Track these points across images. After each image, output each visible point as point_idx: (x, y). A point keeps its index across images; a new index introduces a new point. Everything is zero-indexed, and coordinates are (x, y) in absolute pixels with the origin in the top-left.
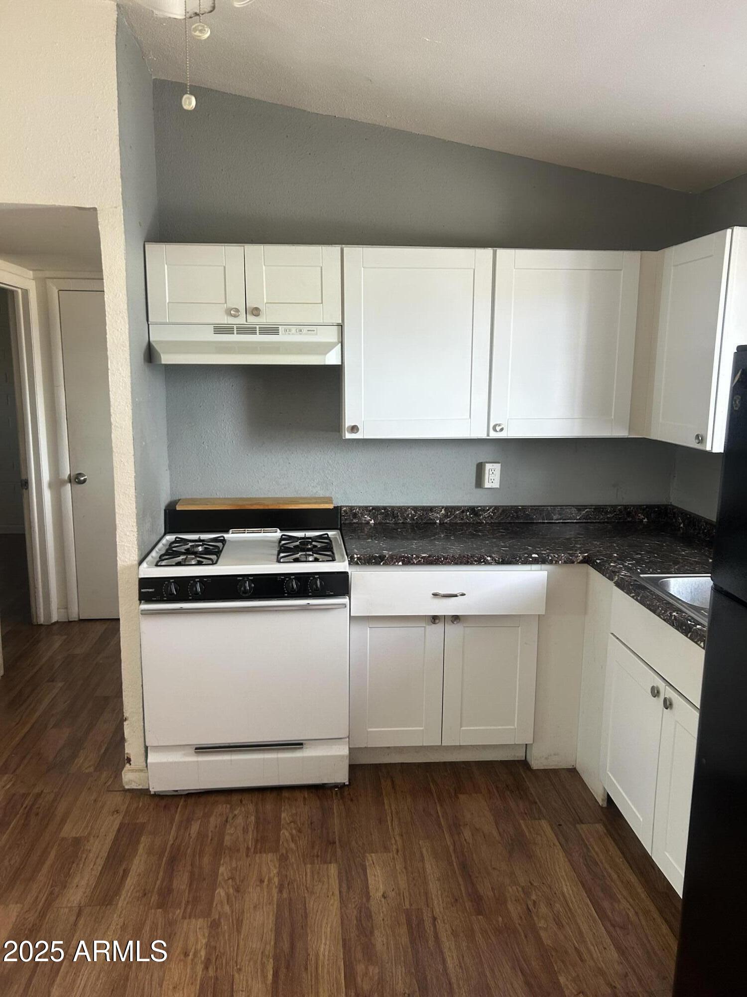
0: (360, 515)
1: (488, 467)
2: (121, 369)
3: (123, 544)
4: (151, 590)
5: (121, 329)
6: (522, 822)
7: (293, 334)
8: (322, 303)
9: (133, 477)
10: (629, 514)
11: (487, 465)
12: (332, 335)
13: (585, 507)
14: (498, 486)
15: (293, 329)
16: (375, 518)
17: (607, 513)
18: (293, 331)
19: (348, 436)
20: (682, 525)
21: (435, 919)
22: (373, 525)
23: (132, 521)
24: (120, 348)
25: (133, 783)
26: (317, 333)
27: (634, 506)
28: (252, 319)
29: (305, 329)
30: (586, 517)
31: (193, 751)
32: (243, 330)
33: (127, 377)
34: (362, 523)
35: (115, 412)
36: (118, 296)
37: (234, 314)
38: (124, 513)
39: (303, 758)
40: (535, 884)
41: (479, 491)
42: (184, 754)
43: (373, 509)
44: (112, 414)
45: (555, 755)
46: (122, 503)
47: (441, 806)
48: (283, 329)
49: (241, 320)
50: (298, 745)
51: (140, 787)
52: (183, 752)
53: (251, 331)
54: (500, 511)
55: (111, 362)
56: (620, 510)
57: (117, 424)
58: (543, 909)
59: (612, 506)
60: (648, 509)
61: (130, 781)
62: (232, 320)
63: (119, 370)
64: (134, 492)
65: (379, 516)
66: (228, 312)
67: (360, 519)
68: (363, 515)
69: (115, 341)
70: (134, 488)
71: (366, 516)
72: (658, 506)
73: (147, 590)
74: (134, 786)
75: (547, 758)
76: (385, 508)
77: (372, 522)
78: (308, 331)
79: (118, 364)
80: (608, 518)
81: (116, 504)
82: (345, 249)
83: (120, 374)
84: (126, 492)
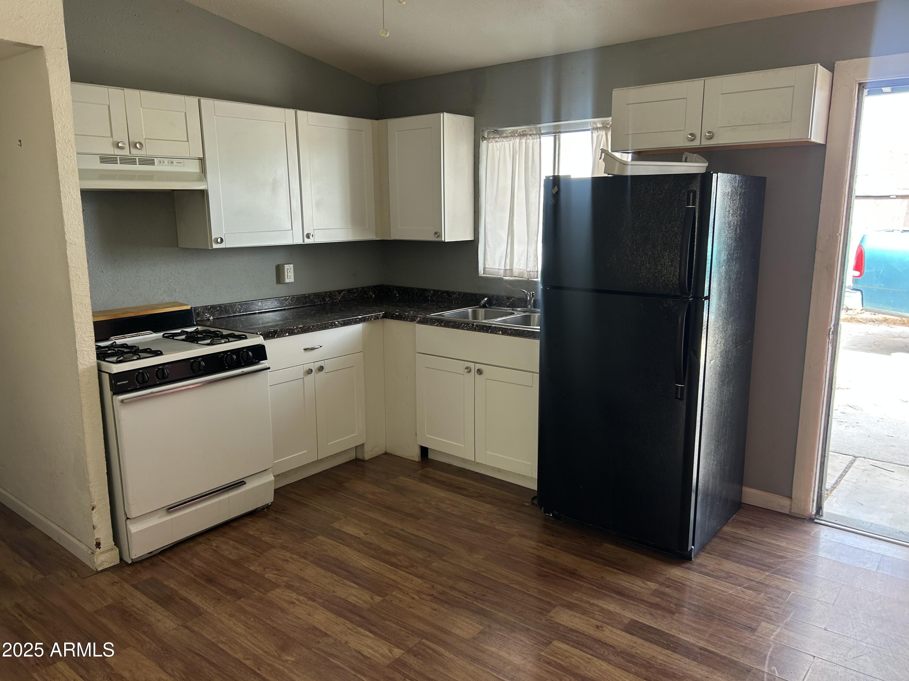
0: (202, 314)
1: (286, 266)
2: (72, 192)
3: (83, 349)
4: (125, 382)
5: (71, 156)
6: (390, 481)
7: (166, 165)
8: (188, 141)
9: (88, 288)
10: (365, 292)
11: (285, 266)
12: (194, 168)
13: (342, 291)
14: (293, 281)
15: (166, 161)
16: (212, 314)
17: (354, 293)
18: (166, 163)
19: (215, 246)
20: (397, 295)
21: (402, 530)
22: (212, 321)
23: (89, 327)
24: (71, 174)
25: (105, 563)
26: (184, 165)
27: (367, 287)
28: (134, 152)
29: (175, 161)
30: (343, 297)
31: (164, 512)
32: (125, 160)
33: (78, 199)
34: (204, 320)
35: (68, 231)
36: (66, 126)
37: (121, 146)
38: (82, 321)
39: (246, 491)
40: (428, 499)
41: (280, 286)
42: (159, 517)
43: (211, 308)
44: (66, 232)
45: (376, 447)
46: (80, 312)
47: (340, 492)
48: (158, 161)
49: (126, 152)
50: (240, 483)
51: (112, 565)
52: (158, 516)
53: (132, 161)
54: (295, 299)
55: (63, 186)
56: (360, 290)
57: (71, 242)
58: (444, 506)
59: (356, 289)
60: (374, 288)
61: (102, 563)
62: (118, 152)
63: (70, 192)
64: (90, 301)
65: (216, 313)
66: (117, 145)
67: (202, 317)
68: (204, 313)
69: (66, 166)
70: (90, 298)
71: (206, 314)
72: (379, 286)
73: (122, 382)
74: (106, 566)
75: (372, 451)
76: (220, 306)
77: (211, 318)
78: (177, 163)
79: (69, 187)
80: (355, 296)
81: (74, 313)
82: (201, 100)
83: (72, 196)
84: (83, 302)
